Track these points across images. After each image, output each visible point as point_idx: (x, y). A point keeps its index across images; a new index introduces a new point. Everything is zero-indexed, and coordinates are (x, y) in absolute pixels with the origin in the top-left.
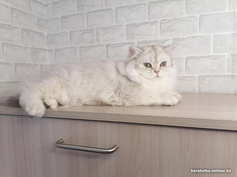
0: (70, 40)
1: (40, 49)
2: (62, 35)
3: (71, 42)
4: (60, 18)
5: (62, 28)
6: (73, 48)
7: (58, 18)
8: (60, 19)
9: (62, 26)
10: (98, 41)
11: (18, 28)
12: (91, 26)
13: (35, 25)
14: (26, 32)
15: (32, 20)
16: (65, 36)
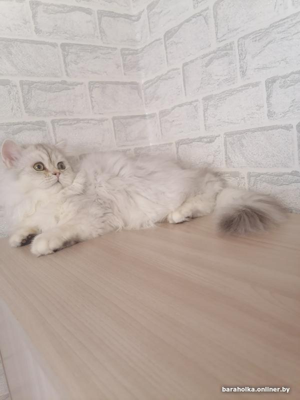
0: (185, 86)
1: (132, 117)
2: (169, 78)
3: (185, 89)
4: (163, 37)
5: (168, 62)
6: (191, 103)
7: (159, 39)
8: (163, 40)
9: (167, 57)
10: (243, 73)
11: (82, 84)
12: (224, 38)
13: (118, 68)
14: (98, 87)
15: (110, 59)
16: (174, 77)
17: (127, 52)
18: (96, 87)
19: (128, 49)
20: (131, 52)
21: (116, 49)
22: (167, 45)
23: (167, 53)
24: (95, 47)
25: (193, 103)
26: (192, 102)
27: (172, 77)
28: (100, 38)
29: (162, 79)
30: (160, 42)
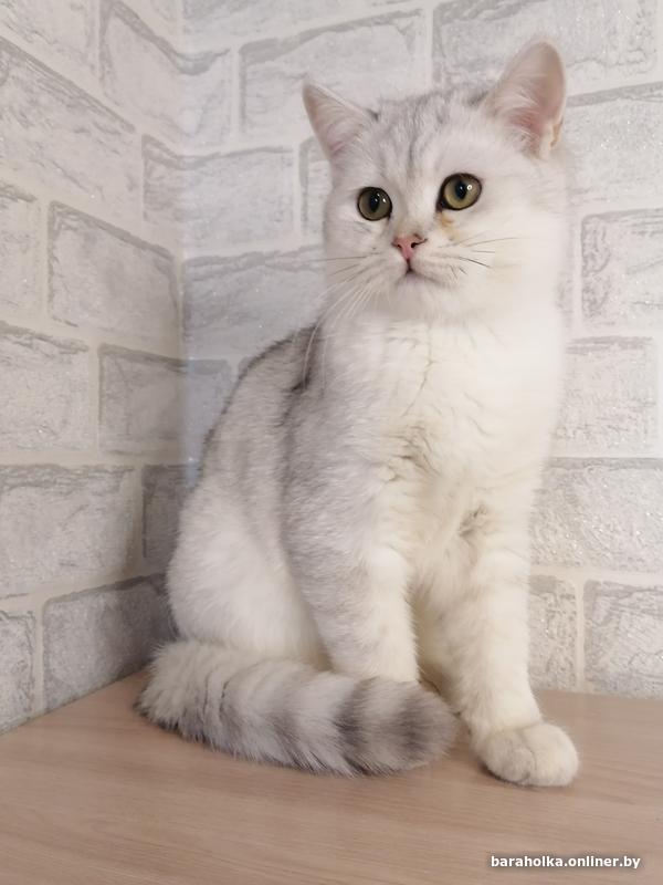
1: (148, 358)
4: (297, 150)
5: (305, 218)
8: (296, 157)
9: (305, 206)
10: (594, 307)
11: (30, 199)
13: (130, 189)
14: (75, 230)
15: (115, 151)
17: (156, 151)
18: (69, 228)
19: (158, 145)
20: (165, 156)
21: (131, 128)
22: (310, 174)
23: (305, 194)
24: (85, 96)
28: (99, 74)
29: (274, 267)
30: (282, 158)
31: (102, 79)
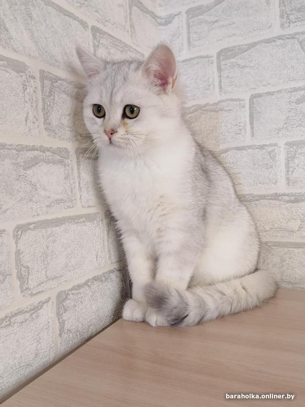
0: (251, 123)
2: (222, 110)
3: (252, 128)
4: (215, 56)
5: (221, 87)
6: (262, 147)
7: (207, 57)
8: (215, 59)
9: (220, 81)
16: (231, 110)
22: (222, 67)
23: (220, 76)
24: (126, 45)
25: (266, 148)
26: (264, 146)
27: (226, 109)
28: (130, 34)
29: (207, 110)
30: (209, 60)
31: (131, 36)
